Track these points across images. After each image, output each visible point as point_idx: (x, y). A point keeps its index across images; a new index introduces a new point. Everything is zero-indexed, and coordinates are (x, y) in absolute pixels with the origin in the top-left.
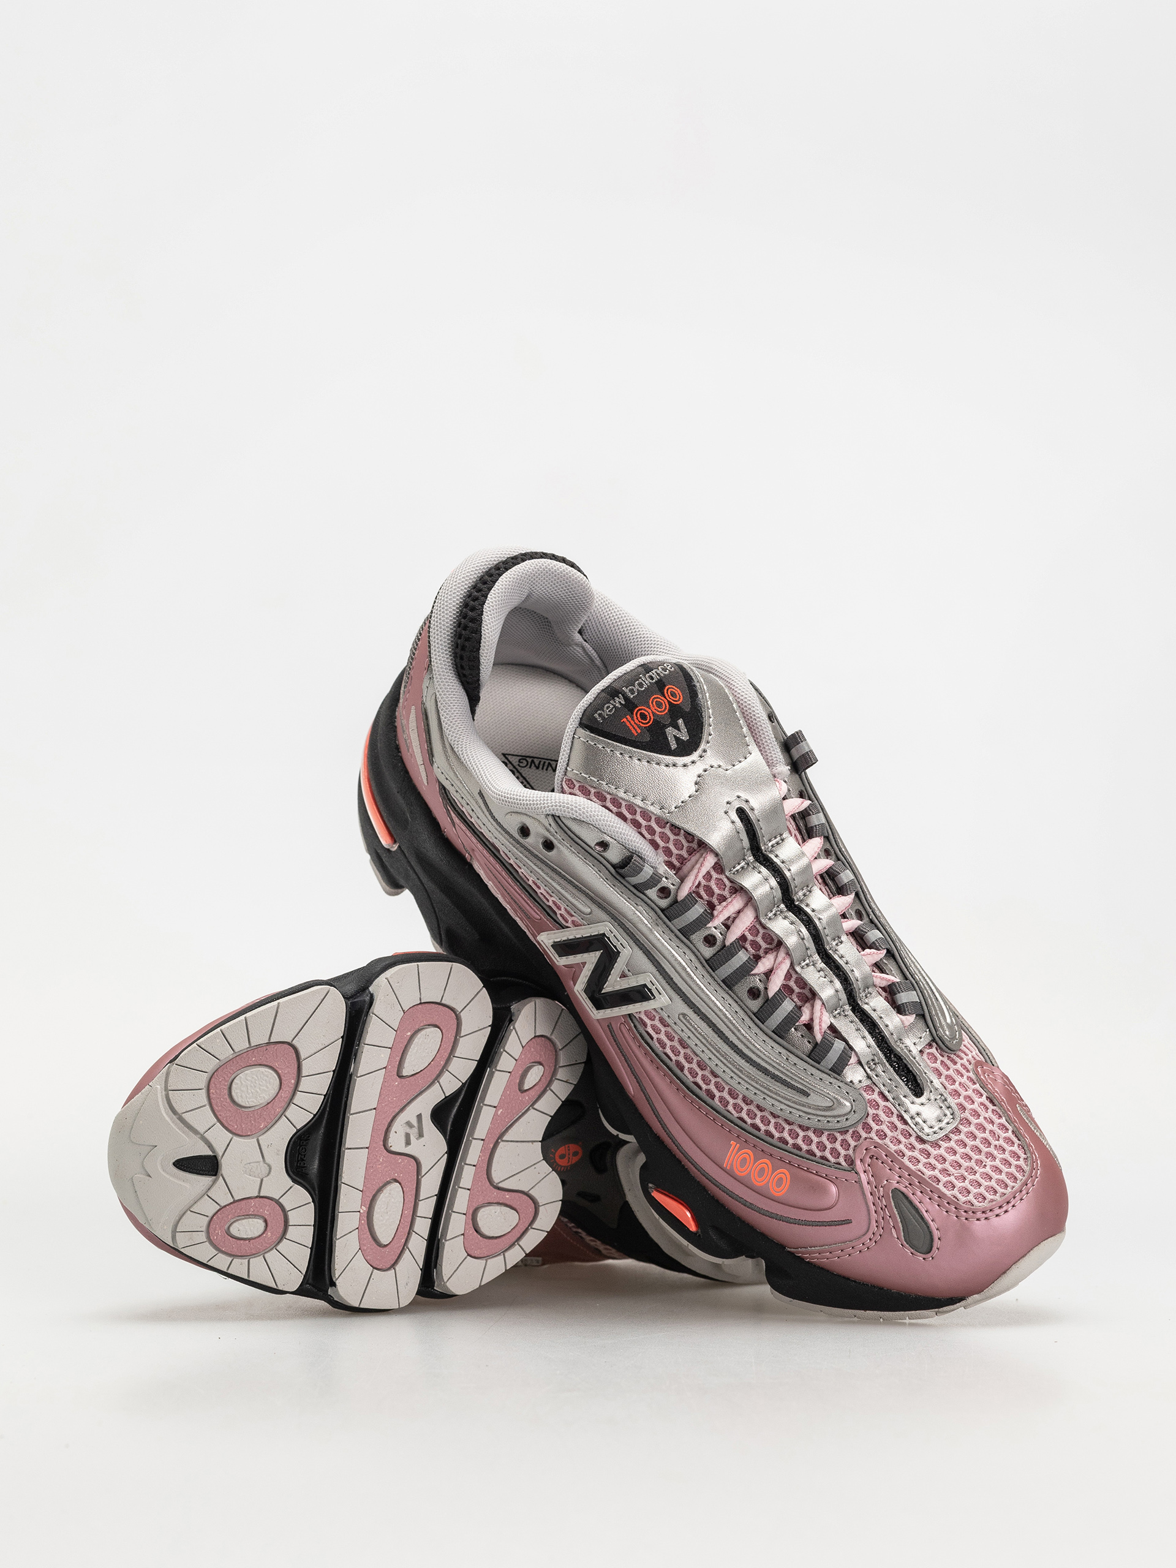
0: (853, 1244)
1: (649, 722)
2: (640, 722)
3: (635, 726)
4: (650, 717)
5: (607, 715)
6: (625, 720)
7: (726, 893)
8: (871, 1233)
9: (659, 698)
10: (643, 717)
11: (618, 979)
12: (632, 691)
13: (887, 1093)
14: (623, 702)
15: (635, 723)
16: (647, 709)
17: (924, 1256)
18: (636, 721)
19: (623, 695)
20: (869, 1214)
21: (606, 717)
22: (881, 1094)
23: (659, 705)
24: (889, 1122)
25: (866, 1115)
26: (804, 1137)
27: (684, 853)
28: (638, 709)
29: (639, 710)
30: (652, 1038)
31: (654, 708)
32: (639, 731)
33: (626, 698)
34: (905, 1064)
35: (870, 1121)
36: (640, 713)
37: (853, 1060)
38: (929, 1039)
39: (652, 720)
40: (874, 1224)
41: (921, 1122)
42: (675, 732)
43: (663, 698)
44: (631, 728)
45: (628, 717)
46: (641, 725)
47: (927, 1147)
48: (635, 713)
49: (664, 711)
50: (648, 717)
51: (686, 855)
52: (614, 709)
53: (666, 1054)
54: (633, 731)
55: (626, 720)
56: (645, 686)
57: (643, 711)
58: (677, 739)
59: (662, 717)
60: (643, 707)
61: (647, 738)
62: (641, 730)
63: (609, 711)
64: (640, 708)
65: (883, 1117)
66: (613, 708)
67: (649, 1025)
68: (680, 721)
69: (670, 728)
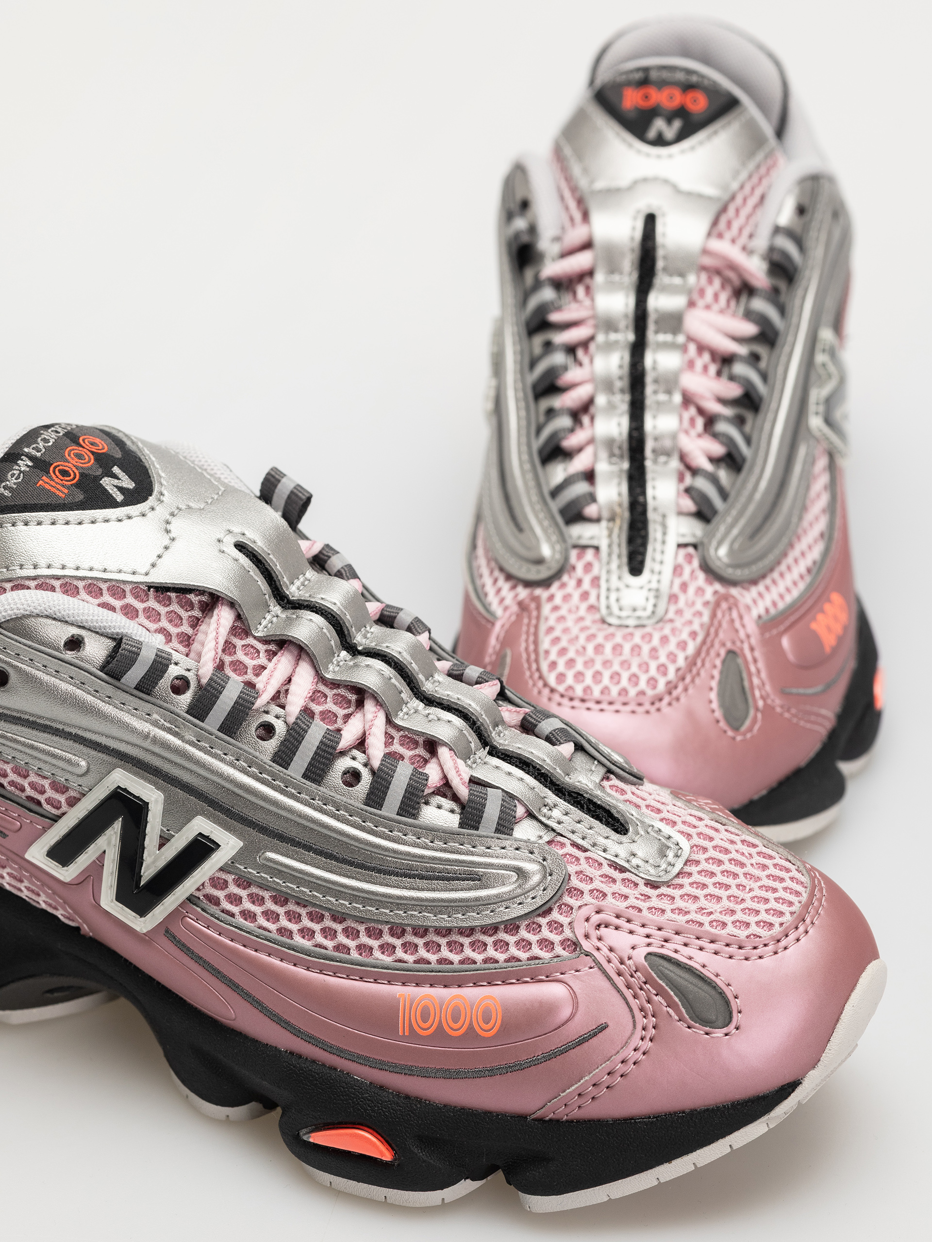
0: (620, 1057)
1: (74, 478)
2: (62, 480)
3: (59, 487)
4: (73, 471)
5: (15, 484)
6: (41, 482)
7: (262, 660)
8: (639, 1027)
9: (76, 450)
10: (65, 473)
11: (158, 852)
12: (39, 450)
13: (580, 841)
14: (30, 464)
15: (57, 483)
16: (67, 464)
17: (725, 1030)
18: (56, 480)
19: (25, 456)
20: (627, 1003)
21: (15, 486)
22: (574, 845)
23: (79, 456)
24: (601, 876)
25: (567, 877)
26: (495, 943)
27: (186, 628)
28: (53, 466)
29: (55, 467)
30: (233, 915)
31: (75, 461)
32: (66, 491)
33: (31, 458)
34: (589, 799)
35: (575, 882)
36: (59, 470)
37: (520, 811)
38: (602, 771)
39: (77, 474)
40: (638, 1015)
41: (641, 863)
42: (116, 482)
43: (80, 449)
44: (53, 490)
45: (44, 478)
46: (66, 483)
47: (664, 890)
48: (51, 471)
49: (89, 462)
50: (71, 472)
51: (190, 631)
52: (22, 474)
53: (260, 927)
54: (61, 494)
55: (44, 482)
56: (52, 441)
57: (61, 467)
58: (121, 489)
59: (90, 468)
60: (59, 463)
61: (80, 496)
62: (68, 488)
63: (16, 479)
64: (55, 464)
65: (590, 871)
66: (19, 475)
67: (222, 898)
68: (116, 470)
69: (106, 478)
